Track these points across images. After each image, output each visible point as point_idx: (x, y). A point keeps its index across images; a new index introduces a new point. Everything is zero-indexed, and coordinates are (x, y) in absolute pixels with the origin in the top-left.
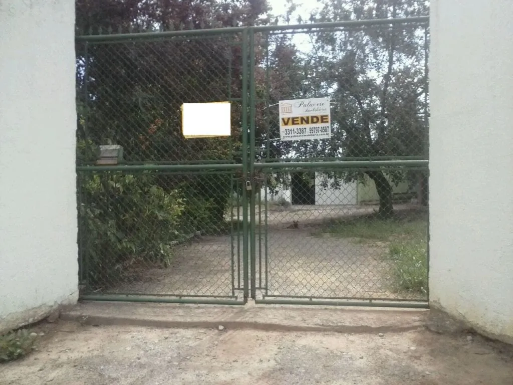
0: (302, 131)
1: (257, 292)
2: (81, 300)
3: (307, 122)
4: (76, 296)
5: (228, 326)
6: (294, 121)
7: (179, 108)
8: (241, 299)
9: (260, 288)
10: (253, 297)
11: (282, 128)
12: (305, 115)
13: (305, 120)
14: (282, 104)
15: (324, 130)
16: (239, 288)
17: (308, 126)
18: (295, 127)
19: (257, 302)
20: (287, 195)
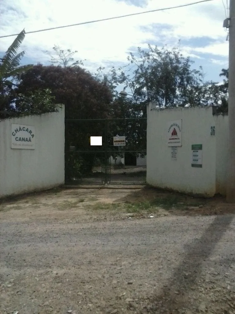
0: (119, 144)
1: (108, 182)
2: (65, 184)
3: (120, 142)
4: (64, 183)
5: (101, 188)
6: (117, 141)
7: (90, 138)
8: (104, 183)
9: (109, 181)
10: (107, 183)
11: (114, 143)
12: (119, 140)
13: (119, 141)
14: (114, 138)
15: (124, 144)
16: (104, 181)
17: (120, 143)
18: (117, 143)
19: (108, 184)
20: (123, 161)
